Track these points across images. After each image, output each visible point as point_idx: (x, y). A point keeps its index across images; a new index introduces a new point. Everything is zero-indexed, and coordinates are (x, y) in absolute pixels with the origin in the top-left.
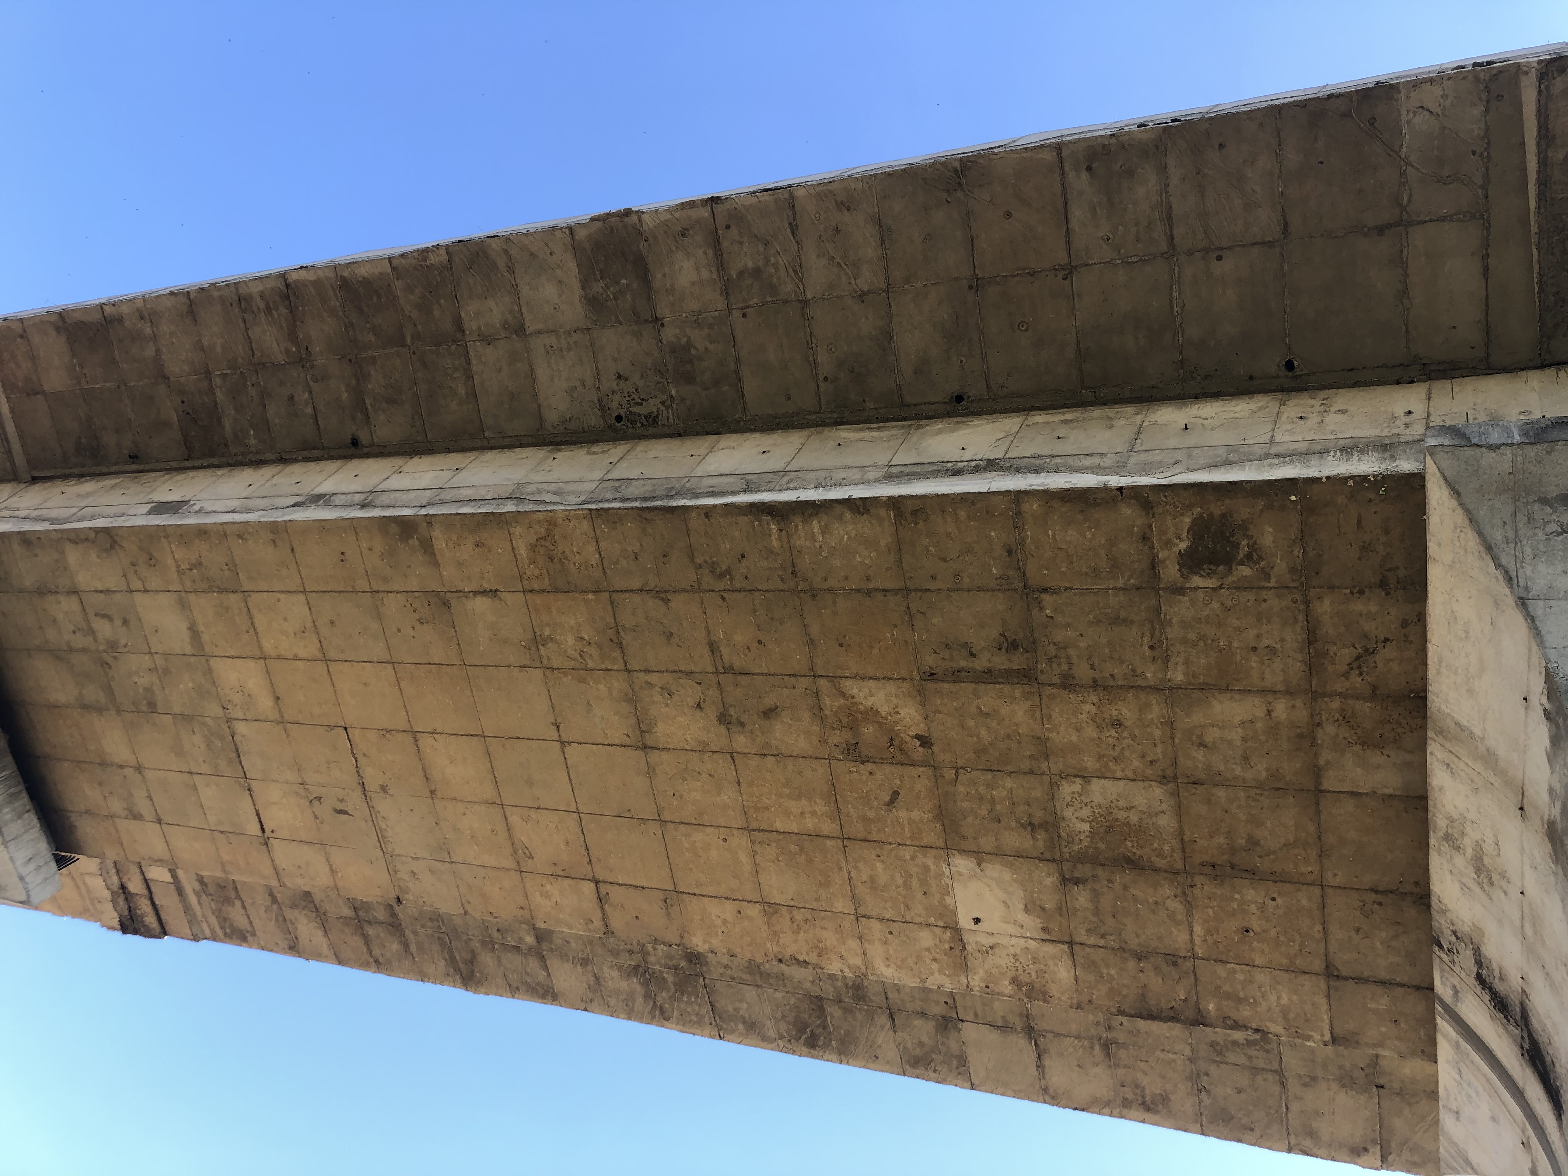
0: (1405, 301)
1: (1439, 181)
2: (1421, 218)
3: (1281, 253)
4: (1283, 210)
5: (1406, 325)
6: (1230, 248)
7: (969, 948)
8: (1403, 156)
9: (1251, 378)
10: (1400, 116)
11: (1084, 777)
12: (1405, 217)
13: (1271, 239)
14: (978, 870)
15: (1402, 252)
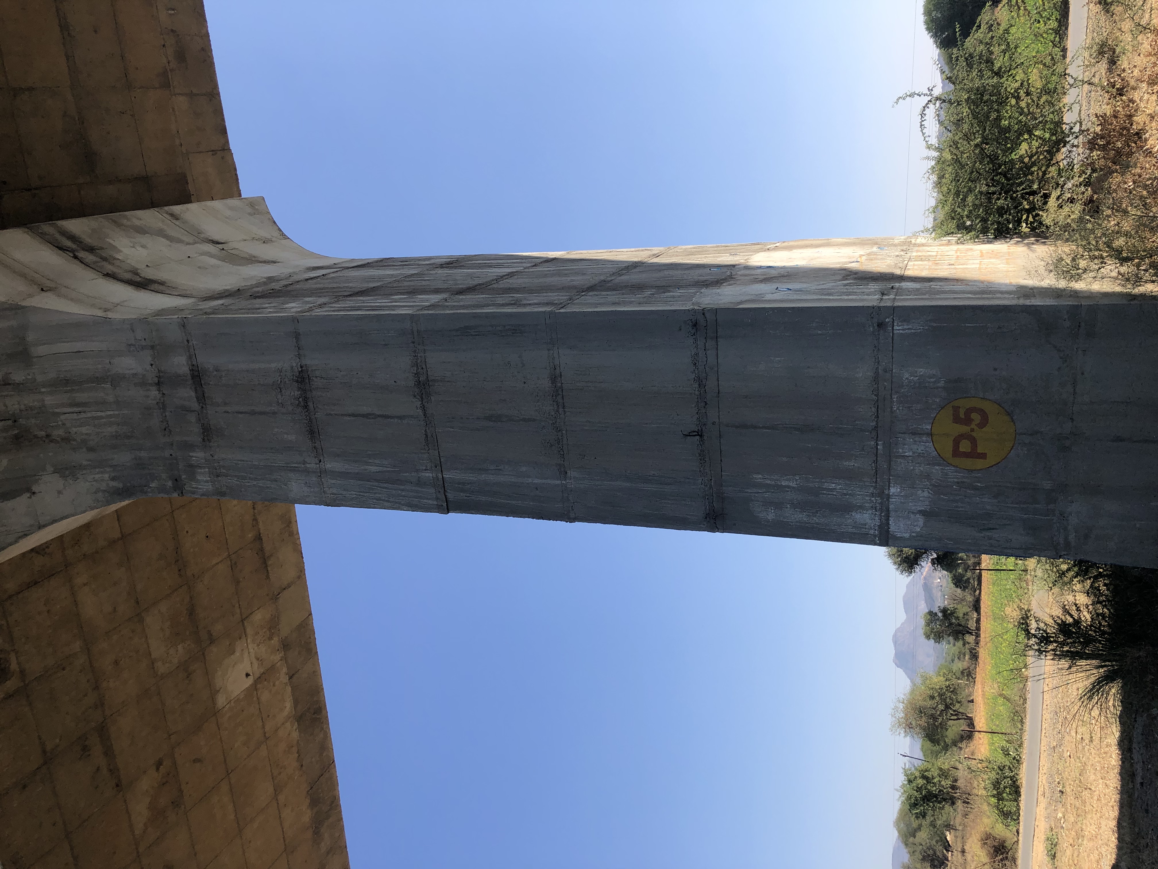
7: (262, 671)
11: (153, 663)
14: (221, 690)
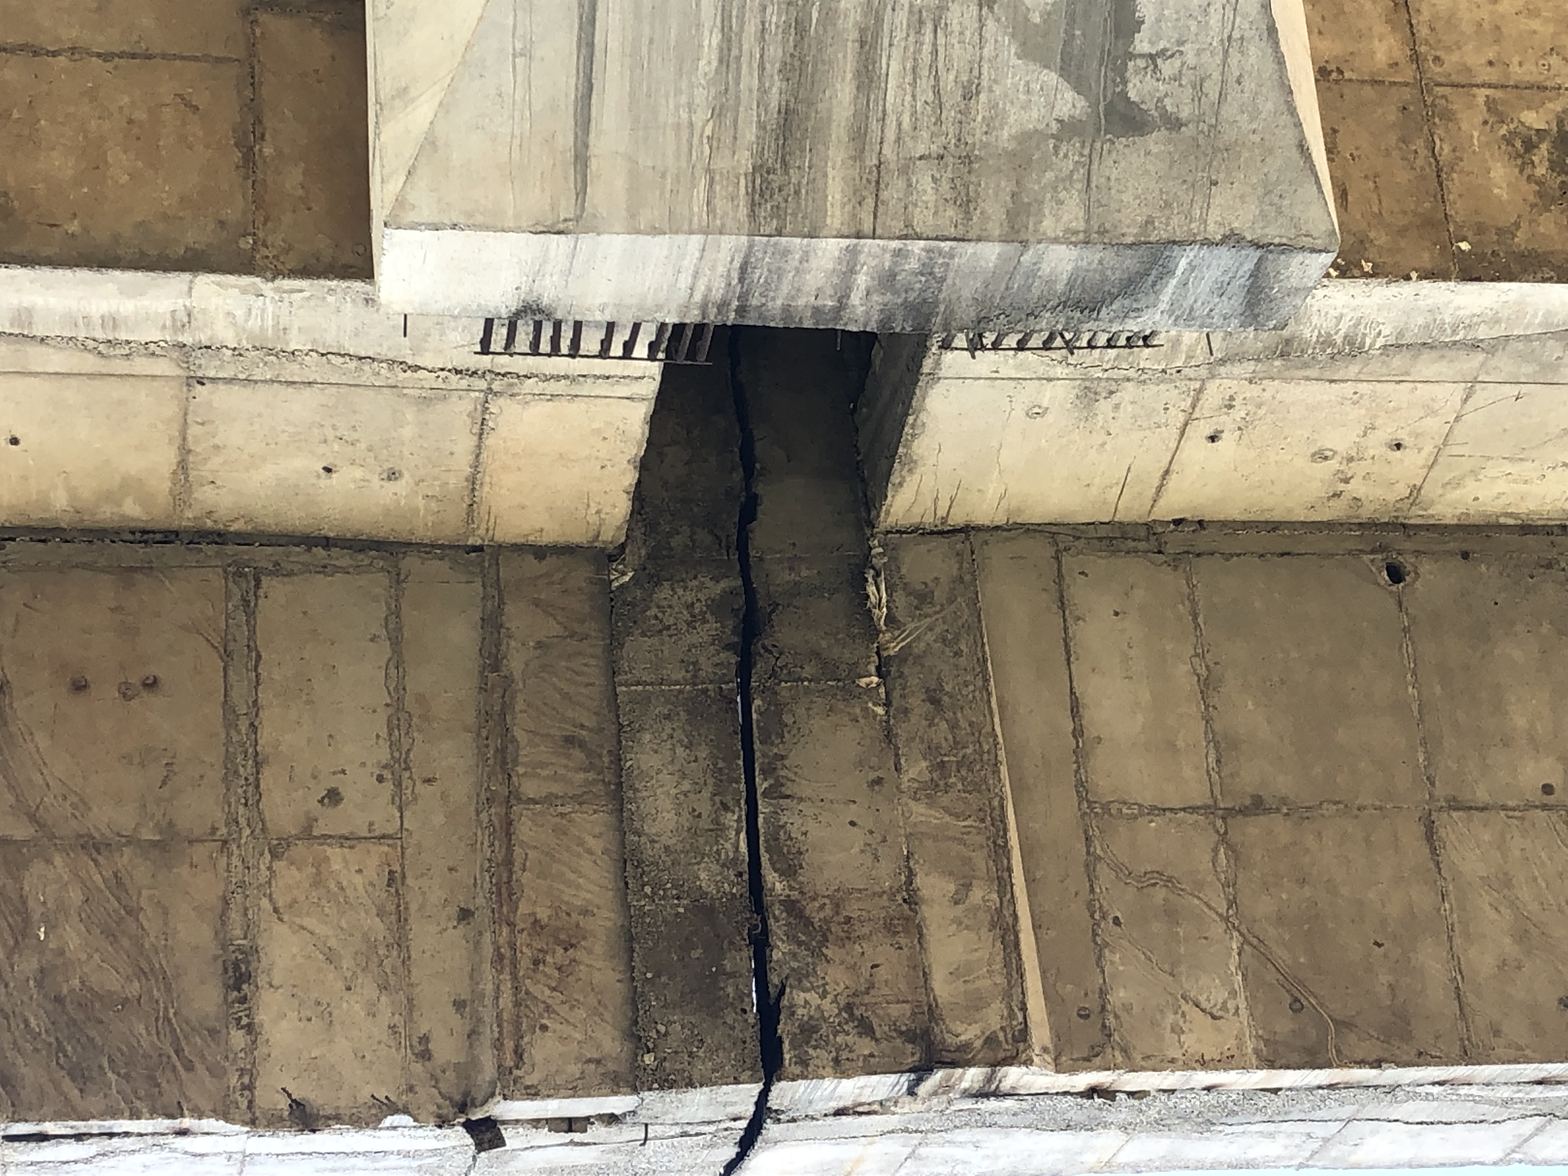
0: (1203, 672)
1: (1170, 879)
2: (1191, 818)
3: (1433, 784)
4: (1438, 864)
5: (1197, 626)
6: (1530, 806)
8: (1235, 934)
9: (1465, 555)
10: (1249, 1007)
12: (1219, 822)
13: (1455, 814)
15: (1218, 761)
